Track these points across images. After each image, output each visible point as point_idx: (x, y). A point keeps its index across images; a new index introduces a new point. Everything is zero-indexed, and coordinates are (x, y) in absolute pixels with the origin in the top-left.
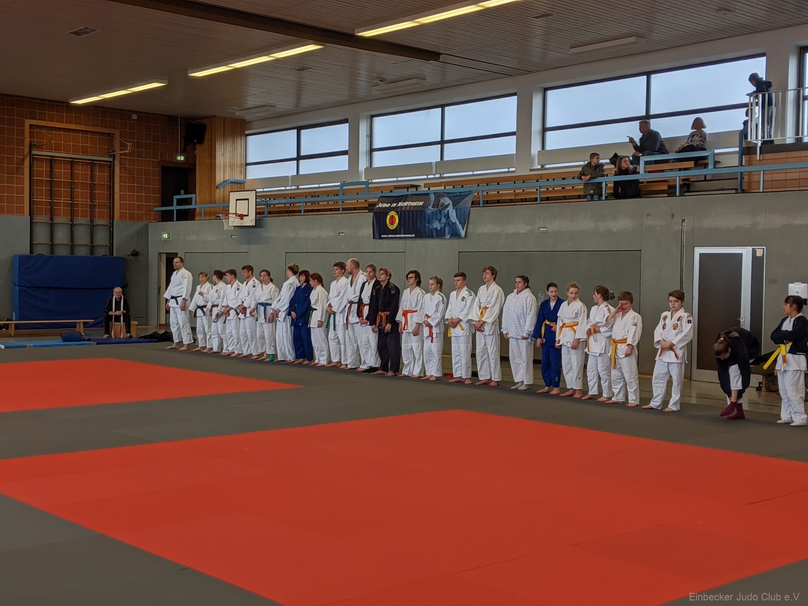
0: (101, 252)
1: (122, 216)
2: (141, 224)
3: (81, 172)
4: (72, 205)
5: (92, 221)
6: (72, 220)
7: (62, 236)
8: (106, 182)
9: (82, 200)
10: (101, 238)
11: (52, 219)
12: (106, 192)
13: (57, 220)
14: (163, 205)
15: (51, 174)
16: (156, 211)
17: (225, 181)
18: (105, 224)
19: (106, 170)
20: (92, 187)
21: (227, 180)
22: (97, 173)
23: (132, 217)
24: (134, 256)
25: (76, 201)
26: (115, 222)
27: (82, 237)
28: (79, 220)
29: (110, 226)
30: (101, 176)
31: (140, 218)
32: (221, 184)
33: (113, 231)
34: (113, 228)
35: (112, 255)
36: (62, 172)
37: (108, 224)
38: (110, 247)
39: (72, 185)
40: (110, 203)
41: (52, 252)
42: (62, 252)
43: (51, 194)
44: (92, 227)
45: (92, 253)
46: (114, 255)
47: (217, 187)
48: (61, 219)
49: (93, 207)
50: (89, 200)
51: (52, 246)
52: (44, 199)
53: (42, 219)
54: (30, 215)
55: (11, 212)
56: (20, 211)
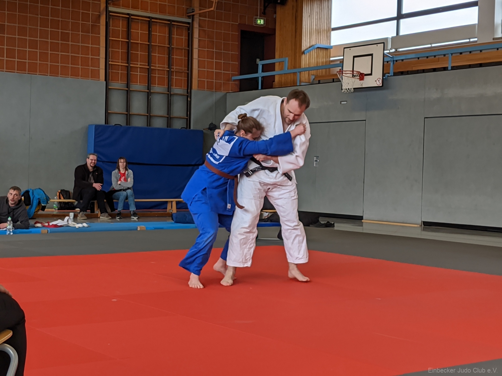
0: (178, 125)
1: (201, 85)
2: (218, 95)
3: (159, 33)
4: (149, 71)
5: (169, 89)
6: (149, 88)
7: (138, 106)
8: (184, 45)
9: (159, 65)
10: (178, 109)
11: (128, 86)
12: (183, 58)
13: (133, 87)
14: (241, 74)
15: (128, 35)
16: (235, 80)
17: (311, 46)
18: (183, 93)
19: (185, 32)
20: (170, 52)
21: (313, 45)
22: (175, 36)
23: (210, 87)
24: (211, 130)
25: (153, 66)
26: (193, 91)
27: (159, 108)
28: (156, 88)
29: (188, 96)
30: (179, 38)
31: (218, 89)
32: (307, 49)
33: (190, 101)
34: (190, 98)
35: (190, 128)
36: (139, 32)
37: (186, 94)
38: (187, 119)
39: (149, 49)
40: (188, 70)
41: (128, 121)
42: (138, 122)
43: (128, 58)
44: (169, 96)
45: (168, 125)
46: (192, 128)
47: (303, 53)
48: (139, 86)
49: (170, 73)
50: (166, 66)
51: (128, 116)
52: (120, 63)
53: (118, 85)
54: (106, 80)
55: (85, 75)
56: (95, 75)
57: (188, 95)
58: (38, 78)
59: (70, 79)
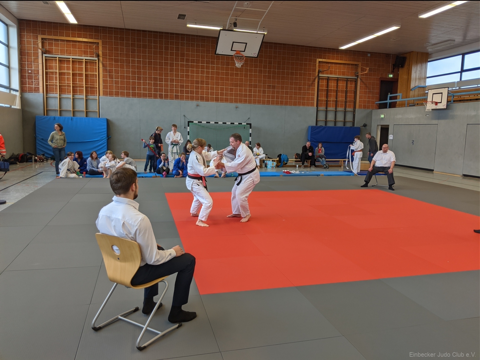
0: (349, 125)
1: (360, 106)
2: (369, 110)
3: (342, 84)
4: (336, 101)
5: (345, 109)
6: (336, 109)
7: (331, 117)
8: (353, 89)
9: (341, 98)
10: (349, 117)
11: (326, 108)
12: (352, 95)
13: (329, 109)
14: (380, 101)
15: (327, 86)
16: (377, 104)
17: (415, 87)
18: (351, 110)
19: (354, 83)
20: (346, 92)
21: (416, 86)
22: (349, 85)
23: (365, 107)
24: (364, 127)
25: (338, 99)
26: (356, 109)
27: (340, 117)
28: (339, 109)
30: (351, 86)
31: (368, 108)
32: (413, 88)
33: (355, 114)
34: (355, 113)
35: (354, 126)
36: (332, 84)
37: (353, 110)
38: (353, 122)
39: (337, 91)
40: (354, 100)
41: (326, 124)
42: (331, 124)
43: (327, 96)
44: (345, 112)
45: (344, 125)
46: (355, 126)
47: (411, 90)
48: (331, 108)
49: (346, 102)
50: (344, 99)
51: (326, 122)
52: (324, 99)
53: (322, 108)
54: (317, 106)
55: (308, 105)
56: (312, 105)
57: (354, 111)
58: (288, 107)
59: (301, 107)
